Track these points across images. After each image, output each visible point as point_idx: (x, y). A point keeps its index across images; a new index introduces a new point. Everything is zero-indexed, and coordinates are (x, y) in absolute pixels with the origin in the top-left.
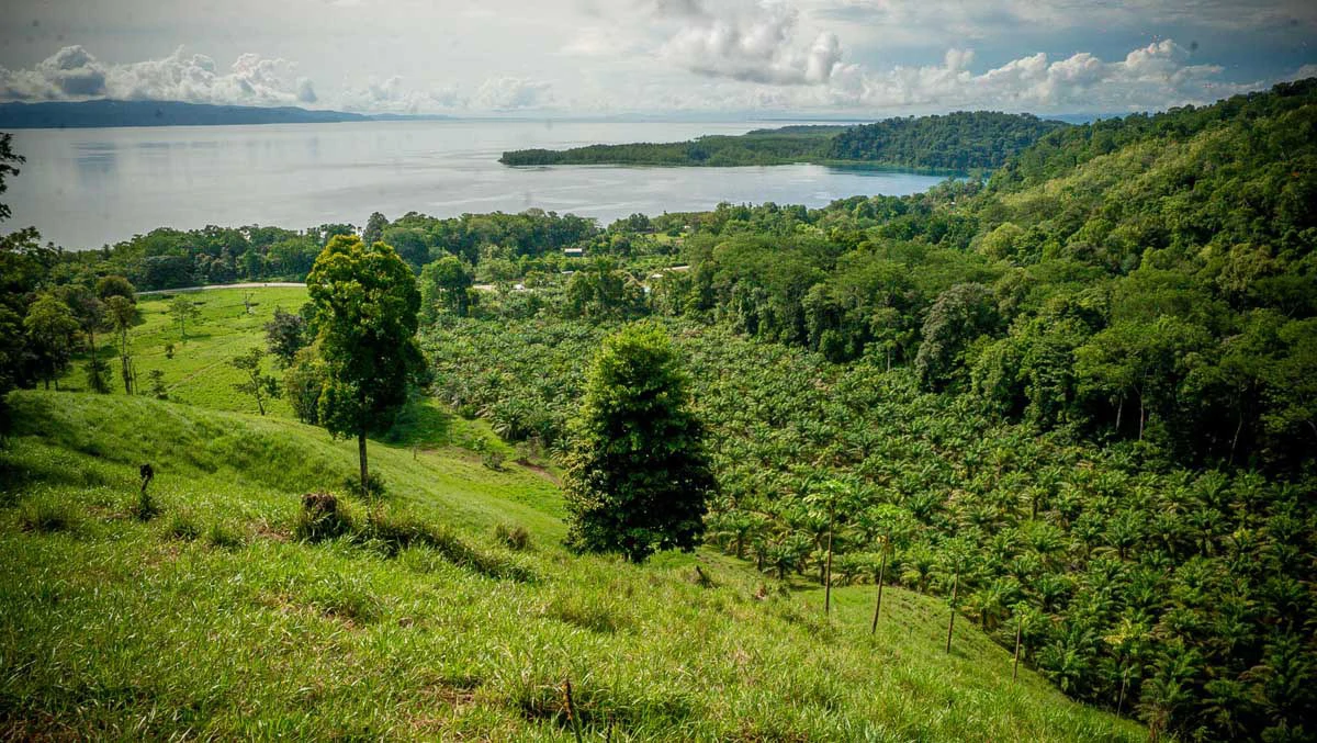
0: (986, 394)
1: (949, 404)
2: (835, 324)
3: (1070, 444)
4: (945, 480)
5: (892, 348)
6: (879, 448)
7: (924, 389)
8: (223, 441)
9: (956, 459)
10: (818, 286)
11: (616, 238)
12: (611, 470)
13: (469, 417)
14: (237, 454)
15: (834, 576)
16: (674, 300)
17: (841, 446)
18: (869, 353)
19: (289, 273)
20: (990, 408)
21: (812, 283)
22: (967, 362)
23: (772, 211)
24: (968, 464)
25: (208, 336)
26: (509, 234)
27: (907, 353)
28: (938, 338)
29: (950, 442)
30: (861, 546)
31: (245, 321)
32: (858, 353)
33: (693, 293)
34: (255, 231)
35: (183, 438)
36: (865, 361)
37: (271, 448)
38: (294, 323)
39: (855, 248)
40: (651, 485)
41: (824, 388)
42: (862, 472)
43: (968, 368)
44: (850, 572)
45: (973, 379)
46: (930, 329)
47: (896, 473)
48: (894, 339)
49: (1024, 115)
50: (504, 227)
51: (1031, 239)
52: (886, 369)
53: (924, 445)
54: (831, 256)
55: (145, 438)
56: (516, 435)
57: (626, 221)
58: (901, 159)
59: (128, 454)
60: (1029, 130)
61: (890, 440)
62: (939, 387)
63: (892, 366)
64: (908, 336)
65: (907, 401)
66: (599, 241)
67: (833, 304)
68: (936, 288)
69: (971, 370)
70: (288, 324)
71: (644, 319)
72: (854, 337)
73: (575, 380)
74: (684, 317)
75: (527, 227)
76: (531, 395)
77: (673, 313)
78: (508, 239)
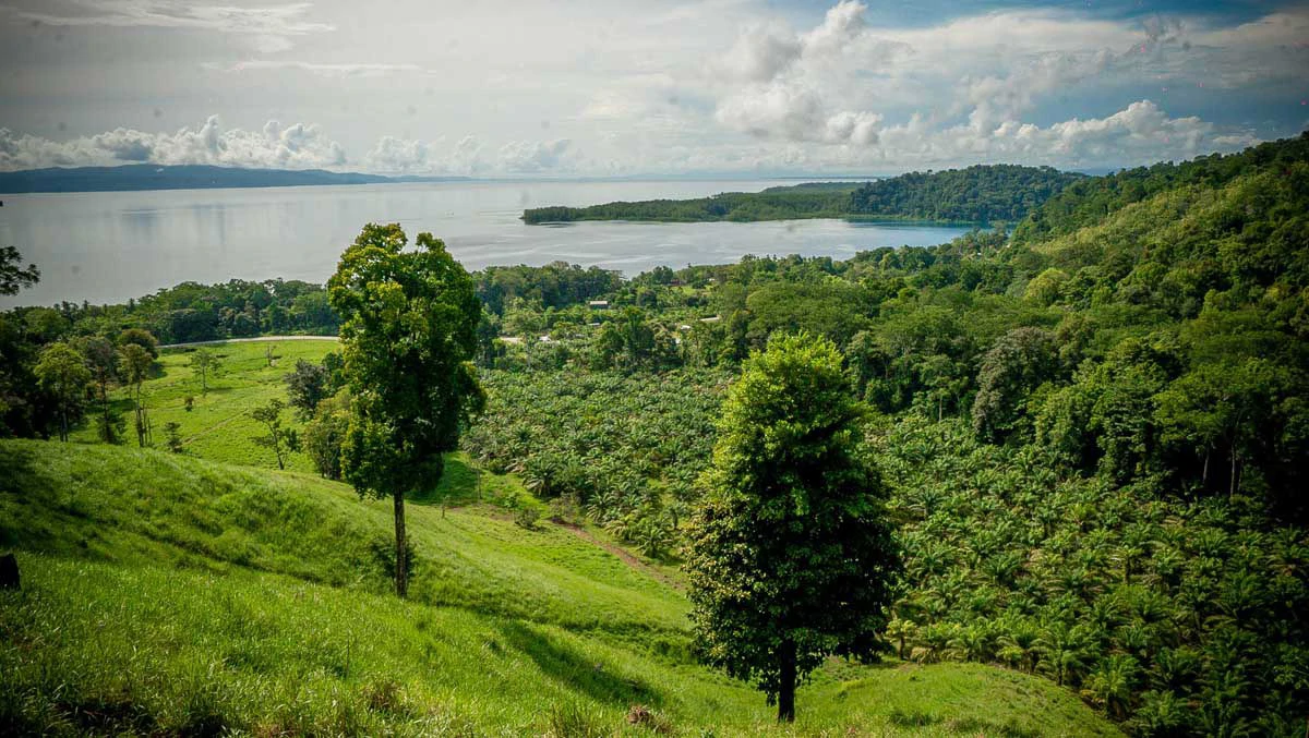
0: (1053, 444)
1: (1013, 456)
2: (880, 373)
3: (1153, 499)
4: (1022, 539)
5: (944, 397)
6: (943, 505)
7: (982, 441)
8: (231, 499)
9: (1028, 516)
10: (862, 333)
11: (642, 290)
12: (759, 543)
13: (498, 471)
14: (246, 514)
15: (917, 651)
16: (706, 351)
17: (902, 502)
18: (919, 403)
19: (312, 327)
20: (1058, 460)
21: (854, 331)
22: (1030, 411)
23: (797, 263)
24: (1044, 520)
25: (228, 389)
26: (533, 287)
27: (962, 402)
28: (996, 386)
29: (1020, 497)
30: (940, 615)
31: (267, 373)
32: (906, 402)
33: (727, 343)
34: (279, 286)
35: (185, 494)
36: (914, 411)
37: (286, 506)
38: (317, 374)
39: (895, 295)
40: (820, 566)
41: (874, 440)
42: (930, 531)
43: (1031, 418)
44: (939, 645)
45: (1037, 429)
46: (986, 378)
47: (966, 532)
48: (947, 387)
49: (1043, 167)
50: (529, 280)
51: (1078, 284)
52: (938, 420)
53: (992, 501)
54: (872, 303)
55: (140, 495)
56: (549, 491)
57: (650, 274)
58: (920, 212)
59: (118, 514)
60: (1049, 183)
61: (955, 497)
62: (999, 439)
63: (944, 416)
64: (962, 384)
65: (965, 453)
66: (625, 293)
67: (879, 352)
68: (990, 333)
69: (1034, 420)
70: (310, 375)
71: (677, 371)
72: (902, 386)
73: (609, 433)
74: (718, 367)
75: (553, 280)
76: (563, 449)
77: (706, 364)
78: (533, 291)
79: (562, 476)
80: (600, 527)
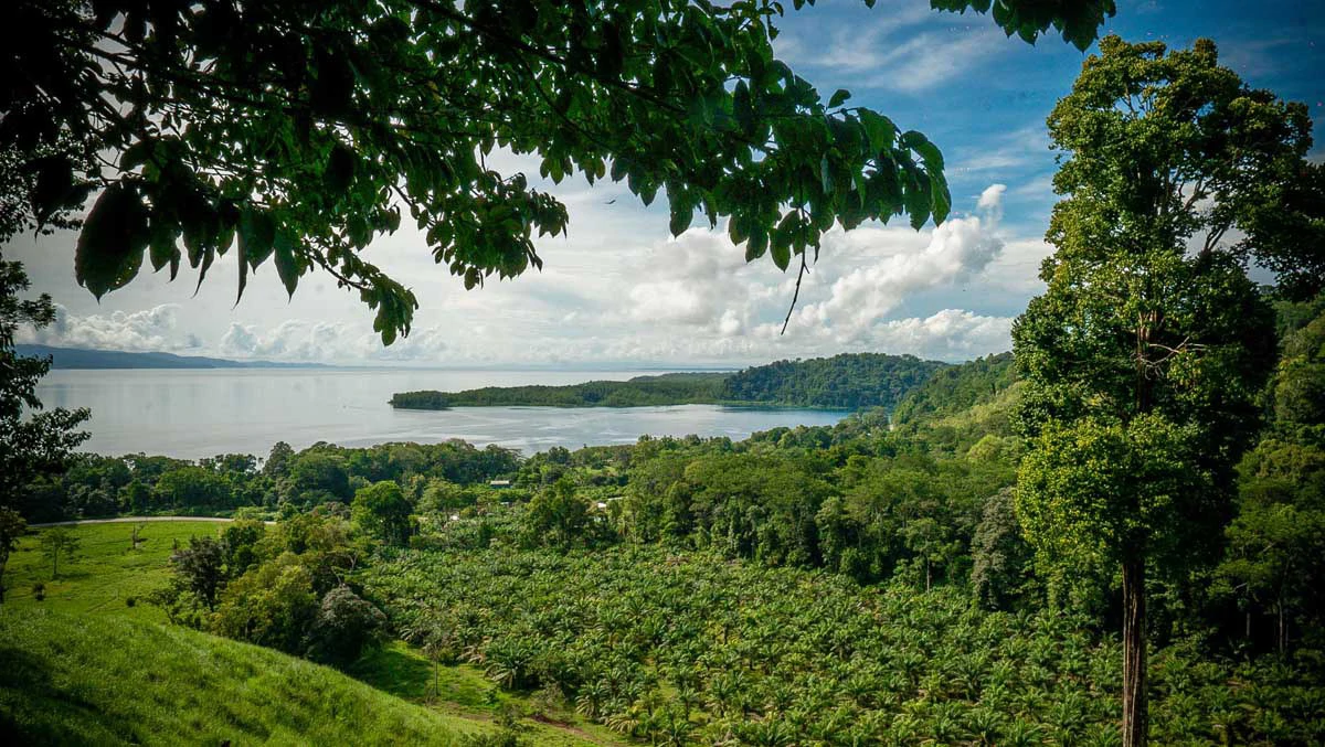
1: (1031, 622)
2: (852, 542)
3: (1199, 660)
5: (932, 564)
10: (831, 499)
11: (545, 469)
13: (450, 662)
16: (642, 526)
18: (902, 571)
19: (181, 506)
22: (1040, 573)
23: (694, 444)
25: (86, 576)
26: (433, 464)
27: (953, 568)
28: (997, 549)
31: (131, 557)
32: (887, 571)
33: (668, 518)
36: (896, 581)
43: (1042, 580)
45: (1051, 591)
46: (983, 540)
49: (906, 356)
50: (428, 457)
52: (925, 588)
56: (524, 684)
57: (545, 454)
58: (793, 398)
60: (913, 370)
62: (1006, 604)
63: (931, 586)
64: (955, 548)
66: (529, 472)
67: (851, 519)
69: (1045, 582)
70: (209, 552)
71: (617, 548)
72: (881, 554)
73: (571, 614)
74: (660, 544)
75: (453, 457)
76: (525, 634)
77: (642, 541)
78: (433, 468)
79: (539, 663)
80: (595, 722)
